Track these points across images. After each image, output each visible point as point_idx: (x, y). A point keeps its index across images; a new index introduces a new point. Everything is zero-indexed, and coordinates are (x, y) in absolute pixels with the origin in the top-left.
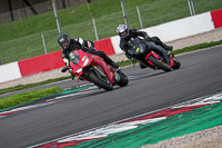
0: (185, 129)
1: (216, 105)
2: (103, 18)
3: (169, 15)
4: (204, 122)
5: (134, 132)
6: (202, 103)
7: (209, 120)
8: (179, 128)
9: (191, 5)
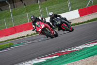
0: (67, 61)
1: (81, 50)
2: (31, 12)
3: (60, 11)
4: (75, 58)
5: (45, 62)
6: (74, 50)
7: (78, 57)
8: (64, 61)
9: (69, 7)
